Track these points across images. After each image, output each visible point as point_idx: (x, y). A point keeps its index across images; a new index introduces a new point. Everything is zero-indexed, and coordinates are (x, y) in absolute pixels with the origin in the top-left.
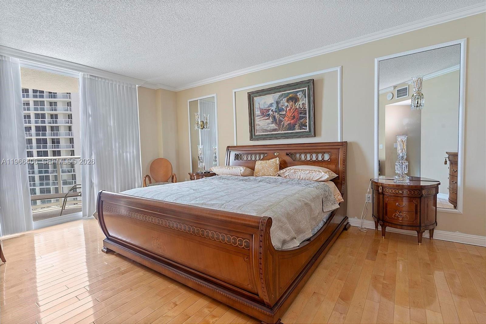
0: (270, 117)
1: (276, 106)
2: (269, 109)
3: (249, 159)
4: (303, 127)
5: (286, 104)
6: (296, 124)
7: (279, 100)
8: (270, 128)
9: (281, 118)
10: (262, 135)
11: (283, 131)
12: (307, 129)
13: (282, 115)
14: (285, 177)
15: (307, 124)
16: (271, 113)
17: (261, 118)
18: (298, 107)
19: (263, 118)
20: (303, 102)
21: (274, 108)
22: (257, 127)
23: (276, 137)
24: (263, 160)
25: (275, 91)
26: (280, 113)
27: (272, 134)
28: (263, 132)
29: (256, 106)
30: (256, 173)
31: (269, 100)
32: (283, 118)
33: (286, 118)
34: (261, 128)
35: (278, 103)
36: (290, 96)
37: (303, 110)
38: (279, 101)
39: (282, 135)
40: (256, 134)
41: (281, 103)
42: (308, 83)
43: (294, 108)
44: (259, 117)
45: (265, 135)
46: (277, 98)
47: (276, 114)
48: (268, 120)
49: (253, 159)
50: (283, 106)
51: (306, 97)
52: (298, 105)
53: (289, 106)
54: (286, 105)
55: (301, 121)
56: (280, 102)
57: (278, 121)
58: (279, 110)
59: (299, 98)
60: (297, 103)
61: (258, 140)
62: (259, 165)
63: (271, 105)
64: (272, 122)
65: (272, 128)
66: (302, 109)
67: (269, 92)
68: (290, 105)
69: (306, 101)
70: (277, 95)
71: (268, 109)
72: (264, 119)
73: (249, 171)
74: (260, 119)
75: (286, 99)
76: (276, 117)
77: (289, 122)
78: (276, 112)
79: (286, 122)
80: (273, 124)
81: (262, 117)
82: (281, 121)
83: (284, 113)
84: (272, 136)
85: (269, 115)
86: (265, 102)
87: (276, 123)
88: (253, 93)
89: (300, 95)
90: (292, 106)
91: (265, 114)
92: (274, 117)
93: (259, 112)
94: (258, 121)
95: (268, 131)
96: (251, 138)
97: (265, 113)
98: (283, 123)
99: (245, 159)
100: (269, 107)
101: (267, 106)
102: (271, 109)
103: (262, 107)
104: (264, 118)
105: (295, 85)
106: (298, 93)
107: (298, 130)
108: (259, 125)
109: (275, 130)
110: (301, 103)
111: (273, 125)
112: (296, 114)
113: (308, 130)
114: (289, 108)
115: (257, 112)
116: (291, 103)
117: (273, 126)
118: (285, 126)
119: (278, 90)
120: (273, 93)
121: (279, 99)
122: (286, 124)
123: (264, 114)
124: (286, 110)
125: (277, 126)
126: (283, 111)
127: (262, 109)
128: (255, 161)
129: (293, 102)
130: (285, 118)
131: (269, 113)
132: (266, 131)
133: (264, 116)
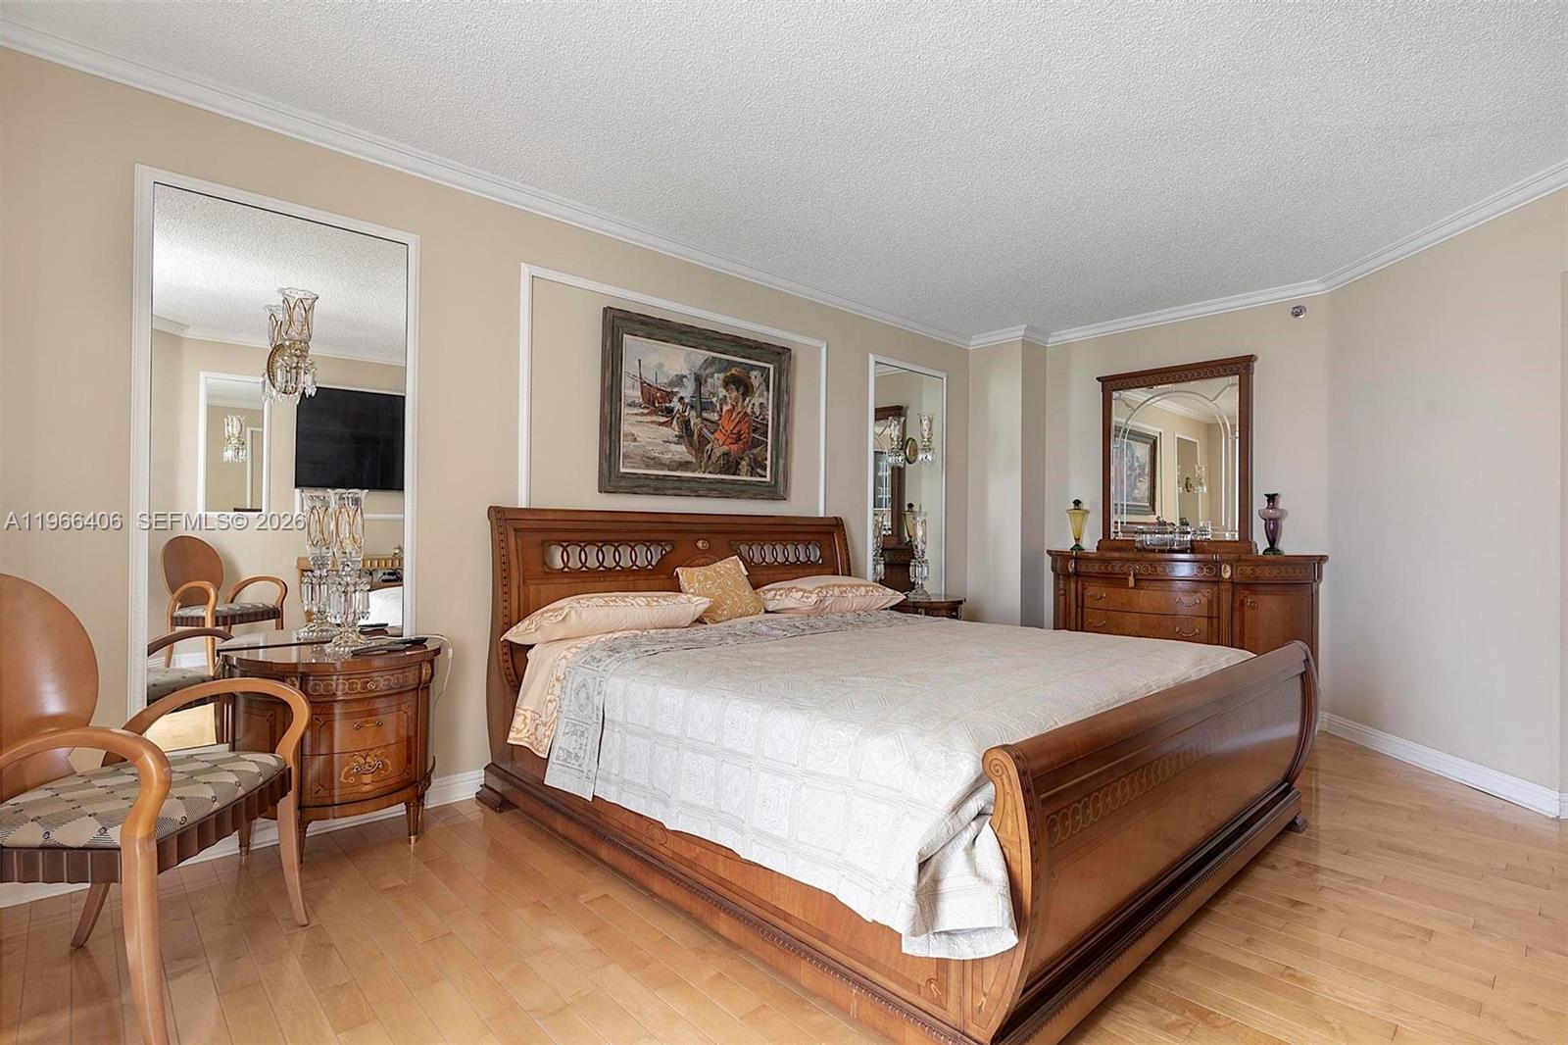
0: (675, 421)
1: (694, 387)
2: (674, 394)
4: (759, 470)
5: (722, 392)
6: (742, 459)
7: (704, 373)
8: (670, 456)
9: (704, 429)
10: (646, 477)
11: (710, 472)
12: (766, 477)
13: (708, 424)
15: (768, 463)
16: (676, 405)
17: (642, 414)
18: (749, 410)
19: (649, 418)
20: (761, 400)
21: (687, 391)
22: (625, 445)
23: (696, 489)
25: (700, 341)
26: (705, 415)
27: (679, 479)
28: (647, 466)
29: (629, 366)
31: (671, 363)
32: (712, 433)
33: (718, 435)
34: (640, 451)
35: (699, 381)
36: (733, 371)
37: (760, 423)
38: (704, 376)
39: (710, 486)
40: (623, 470)
41: (709, 384)
42: (779, 354)
43: (740, 410)
44: (636, 411)
45: (656, 478)
46: (699, 364)
47: (693, 413)
50: (714, 394)
51: (768, 390)
52: (750, 406)
53: (728, 399)
54: (720, 396)
55: (755, 451)
56: (706, 382)
57: (695, 437)
58: (702, 405)
59: (752, 386)
60: (748, 399)
61: (633, 493)
63: (681, 378)
64: (680, 437)
65: (677, 458)
66: (759, 420)
68: (730, 398)
69: (768, 399)
70: (701, 355)
71: (669, 390)
72: (652, 422)
74: (640, 418)
75: (721, 376)
76: (692, 424)
77: (725, 448)
78: (692, 407)
79: (719, 447)
80: (681, 444)
81: (645, 411)
82: (704, 441)
83: (715, 417)
84: (676, 484)
85: (670, 411)
86: (661, 366)
87: (691, 444)
89: (755, 378)
90: (737, 403)
91: (657, 405)
92: (687, 422)
93: (639, 393)
94: (630, 424)
95: (661, 465)
96: (611, 480)
97: (656, 401)
98: (709, 447)
100: (671, 384)
101: (666, 381)
102: (679, 396)
103: (650, 378)
104: (654, 418)
105: (750, 347)
106: (752, 370)
107: (747, 475)
108: (635, 440)
109: (684, 465)
110: (757, 400)
111: (682, 448)
112: (744, 427)
113: (768, 479)
114: (729, 407)
115: (631, 392)
116: (735, 394)
117: (681, 451)
118: (714, 459)
120: (691, 344)
121: (705, 370)
122: (718, 452)
123: (654, 406)
124: (721, 409)
125: (692, 455)
126: (713, 411)
127: (649, 385)
129: (738, 391)
130: (717, 435)
131: (672, 405)
132: (658, 463)
133: (654, 412)
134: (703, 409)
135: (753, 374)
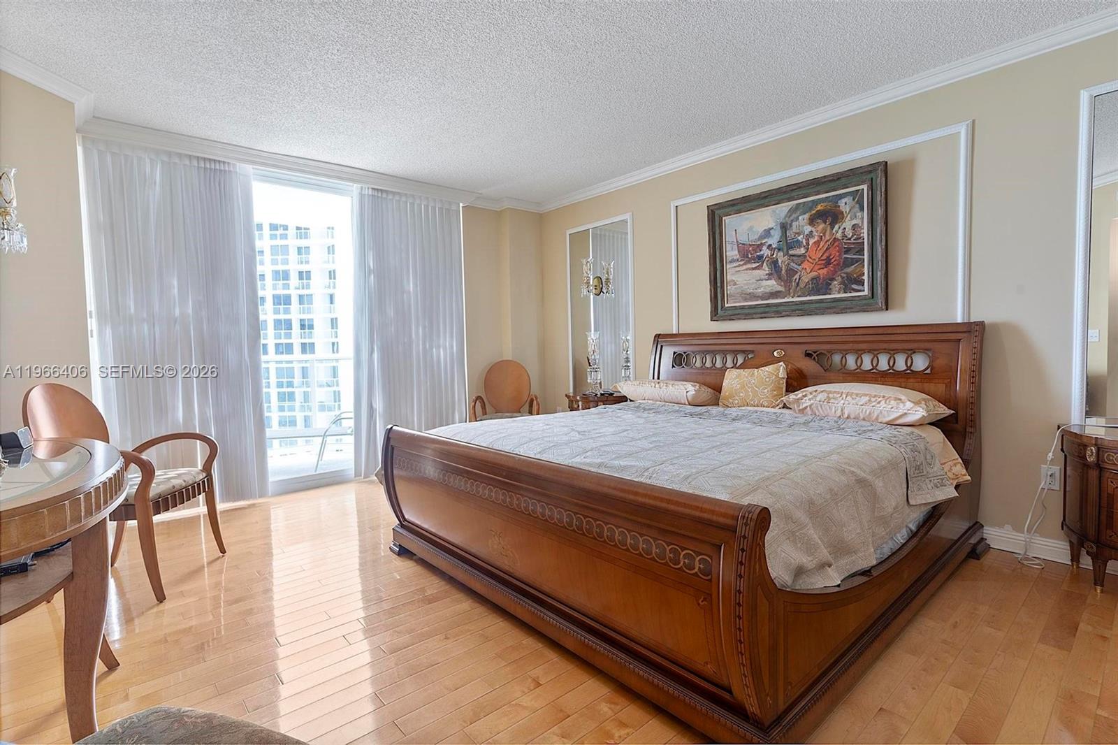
0: (765, 264)
1: (780, 234)
2: (762, 244)
3: (708, 364)
4: (854, 286)
5: (808, 229)
6: (833, 279)
7: (788, 221)
8: (762, 289)
9: (792, 264)
10: (742, 307)
11: (799, 296)
12: (864, 291)
13: (794, 258)
14: (802, 411)
15: (865, 277)
16: (765, 252)
17: (740, 266)
18: (839, 236)
19: (745, 267)
20: (854, 222)
21: (774, 240)
22: (730, 289)
23: (779, 311)
24: (741, 367)
25: (778, 198)
26: (791, 252)
27: (768, 305)
28: (746, 300)
29: (729, 236)
30: (726, 398)
31: (764, 220)
32: (799, 265)
33: (806, 265)
34: (739, 291)
35: (784, 227)
36: (818, 209)
37: (854, 243)
38: (789, 222)
39: (794, 308)
40: (726, 305)
41: (794, 226)
42: (870, 172)
43: (828, 238)
44: (735, 265)
45: (750, 307)
46: (783, 215)
47: (781, 254)
48: (757, 272)
49: (719, 364)
50: (799, 234)
51: (862, 209)
52: (840, 231)
53: (815, 233)
54: (807, 232)
55: (849, 270)
56: (791, 226)
57: (783, 272)
58: (788, 244)
59: (843, 212)
60: (837, 227)
61: (730, 320)
62: (733, 380)
63: (767, 233)
64: (769, 275)
65: (768, 290)
66: (852, 241)
67: (762, 202)
68: (817, 231)
69: (863, 218)
70: (784, 208)
71: (759, 243)
72: (747, 269)
73: (707, 393)
74: (738, 269)
75: (807, 216)
76: (780, 261)
77: (814, 274)
78: (779, 250)
79: (806, 274)
80: (771, 279)
81: (741, 263)
82: (791, 272)
83: (802, 251)
84: (767, 309)
85: (760, 257)
86: (752, 228)
87: (780, 278)
88: (720, 206)
89: (845, 205)
90: (824, 234)
91: (750, 256)
92: (774, 263)
93: (736, 252)
94: (733, 274)
95: (755, 297)
96: (715, 315)
97: (751, 254)
98: (797, 276)
99: (698, 364)
100: (761, 237)
101: (756, 237)
102: (767, 244)
103: (743, 239)
104: (749, 266)
105: (830, 181)
106: (840, 199)
107: (839, 293)
108: (735, 284)
109: (776, 294)
110: (848, 224)
111: (772, 282)
112: (834, 252)
113: (866, 293)
114: (816, 239)
115: (731, 252)
116: (822, 226)
117: (772, 285)
118: (802, 285)
119: (788, 196)
120: (774, 202)
121: (789, 217)
122: (806, 279)
123: (747, 257)
124: (808, 244)
125: (782, 286)
126: (800, 247)
127: (743, 244)
128: (723, 370)
129: (825, 222)
130: (804, 265)
131: (762, 253)
132: (753, 296)
133: (749, 262)
134: (790, 247)
135: (842, 203)
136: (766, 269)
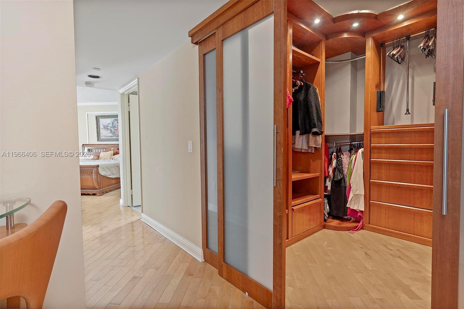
2: (108, 126)
3: (97, 151)
10: (104, 139)
11: (116, 137)
14: (115, 159)
16: (109, 127)
21: (111, 125)
22: (101, 135)
23: (112, 140)
24: (104, 152)
26: (114, 128)
27: (110, 139)
28: (105, 137)
29: (101, 123)
30: (100, 158)
31: (108, 121)
34: (104, 135)
35: (113, 123)
40: (101, 138)
41: (115, 123)
45: (106, 139)
46: (112, 120)
48: (107, 131)
49: (99, 151)
50: (116, 125)
61: (102, 141)
62: (102, 155)
65: (110, 136)
67: (108, 117)
72: (105, 131)
73: (96, 157)
74: (103, 130)
82: (114, 132)
83: (116, 128)
84: (110, 140)
85: (108, 128)
86: (106, 122)
87: (112, 133)
88: (99, 116)
92: (111, 130)
93: (103, 127)
95: (108, 137)
96: (98, 140)
97: (106, 127)
98: (116, 133)
99: (94, 151)
100: (108, 124)
101: (107, 124)
103: (104, 124)
109: (112, 137)
111: (111, 134)
115: (101, 127)
117: (111, 135)
118: (117, 135)
119: (113, 117)
120: (110, 118)
121: (114, 121)
125: (113, 135)
128: (100, 153)
130: (117, 131)
132: (107, 137)
133: (105, 129)
134: (114, 127)
136: (109, 131)
